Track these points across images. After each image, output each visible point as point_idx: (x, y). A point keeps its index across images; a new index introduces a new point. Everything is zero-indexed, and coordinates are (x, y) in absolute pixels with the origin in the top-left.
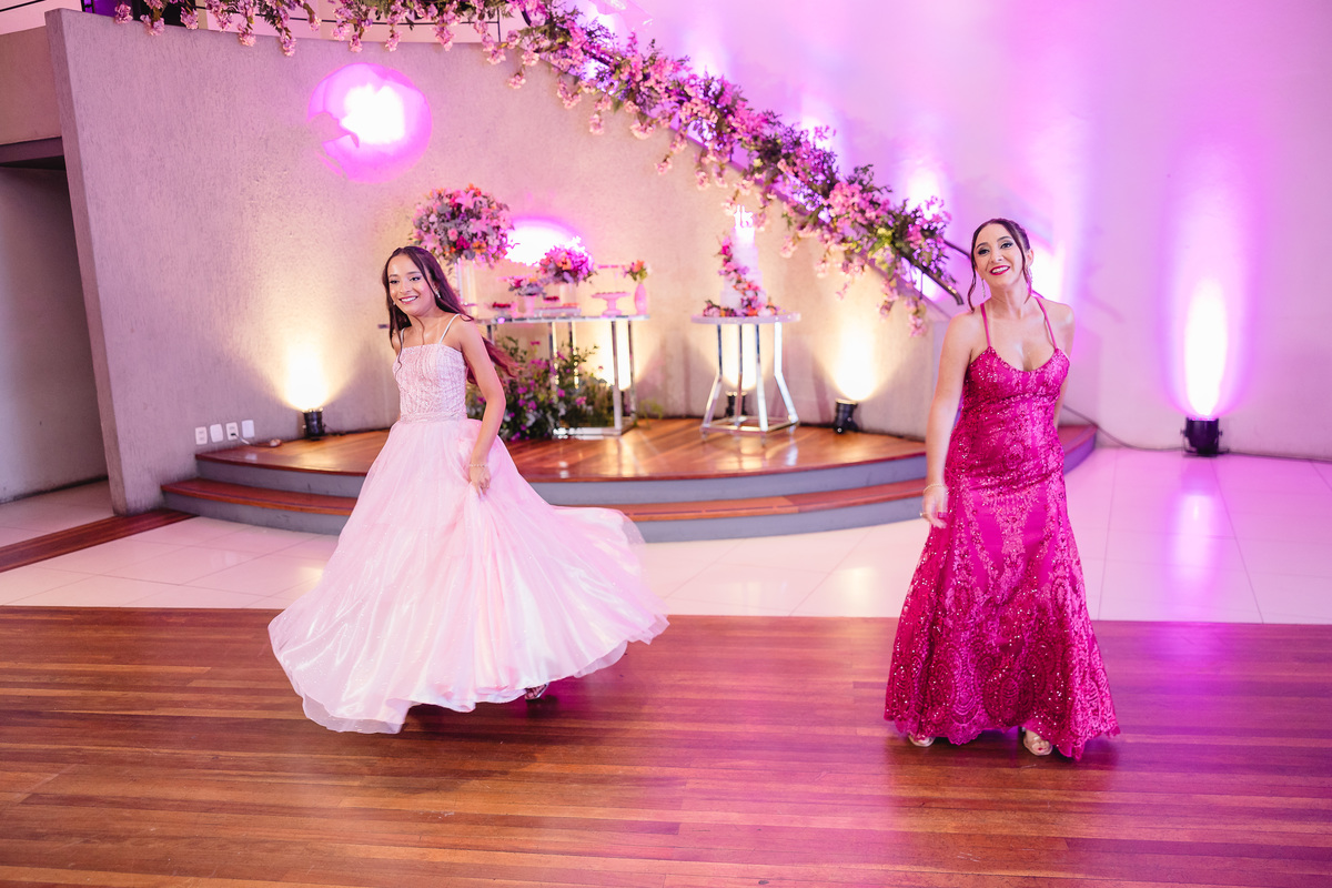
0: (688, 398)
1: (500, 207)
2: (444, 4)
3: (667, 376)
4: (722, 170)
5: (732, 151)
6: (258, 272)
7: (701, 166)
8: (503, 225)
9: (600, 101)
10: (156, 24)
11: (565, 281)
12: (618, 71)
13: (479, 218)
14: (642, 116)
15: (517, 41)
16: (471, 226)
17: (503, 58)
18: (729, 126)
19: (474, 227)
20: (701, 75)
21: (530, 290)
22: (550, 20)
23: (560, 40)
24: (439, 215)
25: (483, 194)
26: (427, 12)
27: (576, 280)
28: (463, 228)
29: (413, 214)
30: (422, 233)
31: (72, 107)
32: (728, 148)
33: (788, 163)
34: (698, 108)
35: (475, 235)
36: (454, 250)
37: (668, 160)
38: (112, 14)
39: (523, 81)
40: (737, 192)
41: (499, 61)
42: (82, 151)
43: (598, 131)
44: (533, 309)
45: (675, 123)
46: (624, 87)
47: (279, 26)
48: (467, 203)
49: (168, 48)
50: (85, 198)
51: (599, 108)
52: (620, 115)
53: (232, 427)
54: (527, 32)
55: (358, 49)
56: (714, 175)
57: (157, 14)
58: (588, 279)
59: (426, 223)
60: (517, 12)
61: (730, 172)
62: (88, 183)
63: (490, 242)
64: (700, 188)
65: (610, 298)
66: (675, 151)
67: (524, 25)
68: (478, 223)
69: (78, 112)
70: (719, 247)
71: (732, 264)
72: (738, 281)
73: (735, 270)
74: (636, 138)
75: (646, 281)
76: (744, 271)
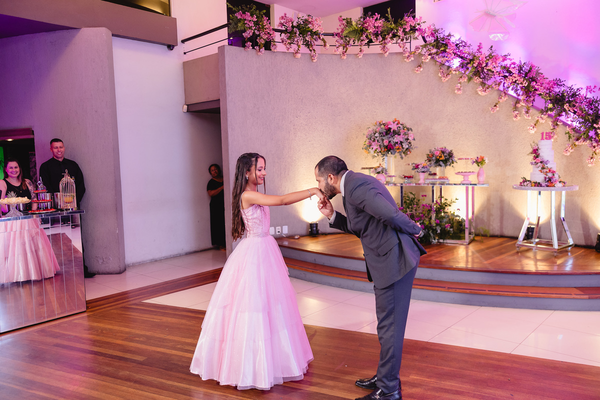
0: (501, 227)
1: (408, 129)
2: (385, 35)
3: (490, 215)
4: (528, 110)
5: (534, 100)
6: (294, 159)
7: (516, 108)
8: (410, 138)
9: (461, 77)
10: (261, 50)
11: (440, 165)
12: (472, 62)
13: (399, 135)
14: (483, 84)
15: (420, 50)
16: (395, 139)
17: (413, 59)
18: (533, 87)
19: (397, 139)
20: (518, 63)
21: (423, 170)
22: (437, 40)
23: (442, 49)
24: (380, 133)
25: (401, 123)
26: (377, 39)
27: (446, 166)
28: (390, 139)
29: (366, 132)
30: (371, 142)
31: (225, 87)
32: (532, 99)
33: (570, 106)
34: (516, 79)
35: (397, 143)
36: (386, 150)
37: (497, 105)
38: (244, 46)
39: (422, 69)
40: (537, 121)
41: (410, 60)
42: (228, 105)
43: (459, 92)
44: (422, 178)
45: (501, 88)
46: (474, 70)
47: (311, 49)
48: (394, 127)
49: (265, 60)
50: (227, 125)
51: (461, 81)
52: (471, 84)
53: (278, 228)
54: (425, 46)
55: (345, 57)
56: (524, 112)
57: (262, 46)
58: (452, 165)
59: (373, 137)
60: (420, 37)
61: (532, 111)
62: (229, 119)
63: (404, 146)
64: (515, 119)
65: (465, 174)
66: (501, 101)
67: (423, 43)
68: (399, 137)
69: (228, 88)
70: (531, 150)
71: (539, 159)
72: (543, 168)
73: (541, 162)
74: (479, 95)
75: (484, 167)
76: (547, 162)
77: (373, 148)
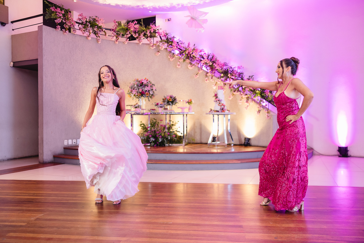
0: (201, 138)
1: (153, 84)
2: (140, 33)
3: (195, 132)
4: (212, 77)
5: (215, 72)
7: (206, 76)
8: (154, 89)
9: (180, 59)
10: (66, 31)
11: (169, 104)
12: (185, 51)
13: (148, 87)
14: (191, 63)
15: (159, 43)
16: (146, 88)
17: (155, 47)
18: (214, 66)
20: (207, 53)
21: (161, 106)
22: (167, 39)
23: (170, 43)
24: (137, 85)
25: (149, 80)
26: (135, 35)
27: (173, 105)
28: (143, 89)
29: (130, 85)
30: (132, 90)
31: (42, 50)
32: (214, 72)
33: (231, 75)
34: (206, 61)
35: (146, 91)
36: (141, 94)
37: (198, 74)
38: (55, 28)
39: (160, 54)
40: (217, 83)
41: (153, 48)
42: (43, 61)
43: (179, 67)
44: (160, 110)
45: (199, 66)
46: (186, 56)
47: (97, 35)
48: (145, 82)
49: (68, 38)
50: (43, 74)
51: (180, 61)
52: (185, 63)
53: (74, 141)
54: (161, 42)
55: (117, 43)
56: (210, 78)
57: (67, 29)
58: (176, 104)
59: (133, 87)
60: (159, 37)
61: (214, 77)
62: (44, 70)
63: (150, 93)
64: (206, 82)
65: (182, 108)
66: (199, 72)
67: (160, 40)
68: (147, 88)
69: (44, 51)
70: (214, 95)
71: (218, 99)
72: (219, 103)
73: (219, 100)
74: (189, 69)
75: (192, 105)
76: (221, 101)
77: (133, 94)
